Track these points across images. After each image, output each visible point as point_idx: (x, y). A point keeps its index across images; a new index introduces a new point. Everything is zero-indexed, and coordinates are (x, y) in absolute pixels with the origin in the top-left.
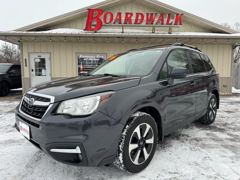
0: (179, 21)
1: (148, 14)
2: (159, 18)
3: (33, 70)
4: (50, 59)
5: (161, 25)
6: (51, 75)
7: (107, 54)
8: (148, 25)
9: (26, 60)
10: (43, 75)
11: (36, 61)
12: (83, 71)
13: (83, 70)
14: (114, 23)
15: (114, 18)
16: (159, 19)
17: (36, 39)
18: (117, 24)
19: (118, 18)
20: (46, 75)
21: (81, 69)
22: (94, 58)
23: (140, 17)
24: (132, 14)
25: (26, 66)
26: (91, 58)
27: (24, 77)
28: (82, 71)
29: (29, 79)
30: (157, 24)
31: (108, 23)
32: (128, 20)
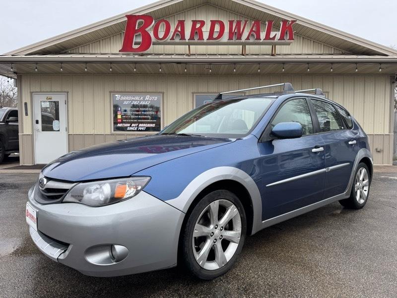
0: (288, 33)
1: (231, 23)
2: (252, 28)
3: (37, 122)
4: (67, 102)
5: (256, 41)
6: (67, 129)
7: (163, 93)
8: (231, 41)
9: (26, 104)
10: (54, 129)
11: (43, 106)
12: (122, 122)
13: (122, 120)
14: (172, 39)
15: (172, 30)
16: (252, 30)
17: (36, 68)
18: (177, 40)
19: (179, 30)
20: (59, 131)
21: (120, 119)
22: (140, 101)
23: (217, 28)
24: (203, 23)
25: (27, 114)
26: (136, 100)
27: (23, 133)
28: (120, 123)
29: (30, 137)
30: (248, 38)
31: (161, 39)
32: (196, 33)
